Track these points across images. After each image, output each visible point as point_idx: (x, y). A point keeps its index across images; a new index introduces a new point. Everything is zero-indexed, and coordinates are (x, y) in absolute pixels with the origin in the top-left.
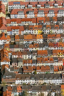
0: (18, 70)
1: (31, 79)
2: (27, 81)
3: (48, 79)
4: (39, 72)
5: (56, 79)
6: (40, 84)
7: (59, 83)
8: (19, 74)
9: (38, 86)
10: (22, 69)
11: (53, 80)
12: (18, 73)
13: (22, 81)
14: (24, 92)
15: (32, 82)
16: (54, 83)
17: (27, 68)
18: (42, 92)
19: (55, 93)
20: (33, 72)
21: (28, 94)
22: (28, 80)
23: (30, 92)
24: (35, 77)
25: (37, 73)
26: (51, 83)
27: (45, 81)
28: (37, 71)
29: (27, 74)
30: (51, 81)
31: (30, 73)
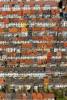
0: (2, 63)
1: (14, 72)
2: (10, 75)
3: (32, 72)
4: (23, 66)
5: (40, 73)
6: (23, 77)
7: (43, 76)
8: (3, 67)
9: (21, 79)
10: (6, 62)
11: (36, 73)
12: (2, 66)
13: (6, 74)
14: (6, 85)
15: (15, 75)
16: (37, 76)
18: (25, 85)
19: (38, 86)
20: (16, 66)
21: (11, 87)
22: (11, 73)
23: (12, 85)
24: (18, 70)
25: (21, 66)
26: (35, 76)
27: (28, 75)
28: (21, 65)
29: (11, 67)
30: (35, 74)
31: (13, 66)
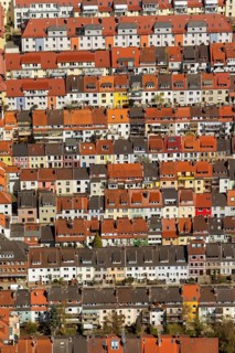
0: (39, 233)
1: (80, 264)
2: (67, 273)
3: (141, 263)
4: (110, 241)
5: (169, 265)
6: (111, 282)
7: (180, 277)
8: (42, 245)
9: (104, 289)
10: (53, 228)
11: (157, 268)
12: (39, 242)
13: (52, 272)
14: (54, 310)
15: (85, 273)
16: (161, 278)
17: (69, 226)
18: (118, 310)
19: (162, 313)
20: (88, 241)
21: (70, 317)
22: (71, 268)
23: (75, 310)
24: (93, 257)
25: (104, 243)
26: (152, 278)
27: (129, 272)
28: (104, 238)
29: (70, 246)
30: (152, 272)
31: (78, 244)
